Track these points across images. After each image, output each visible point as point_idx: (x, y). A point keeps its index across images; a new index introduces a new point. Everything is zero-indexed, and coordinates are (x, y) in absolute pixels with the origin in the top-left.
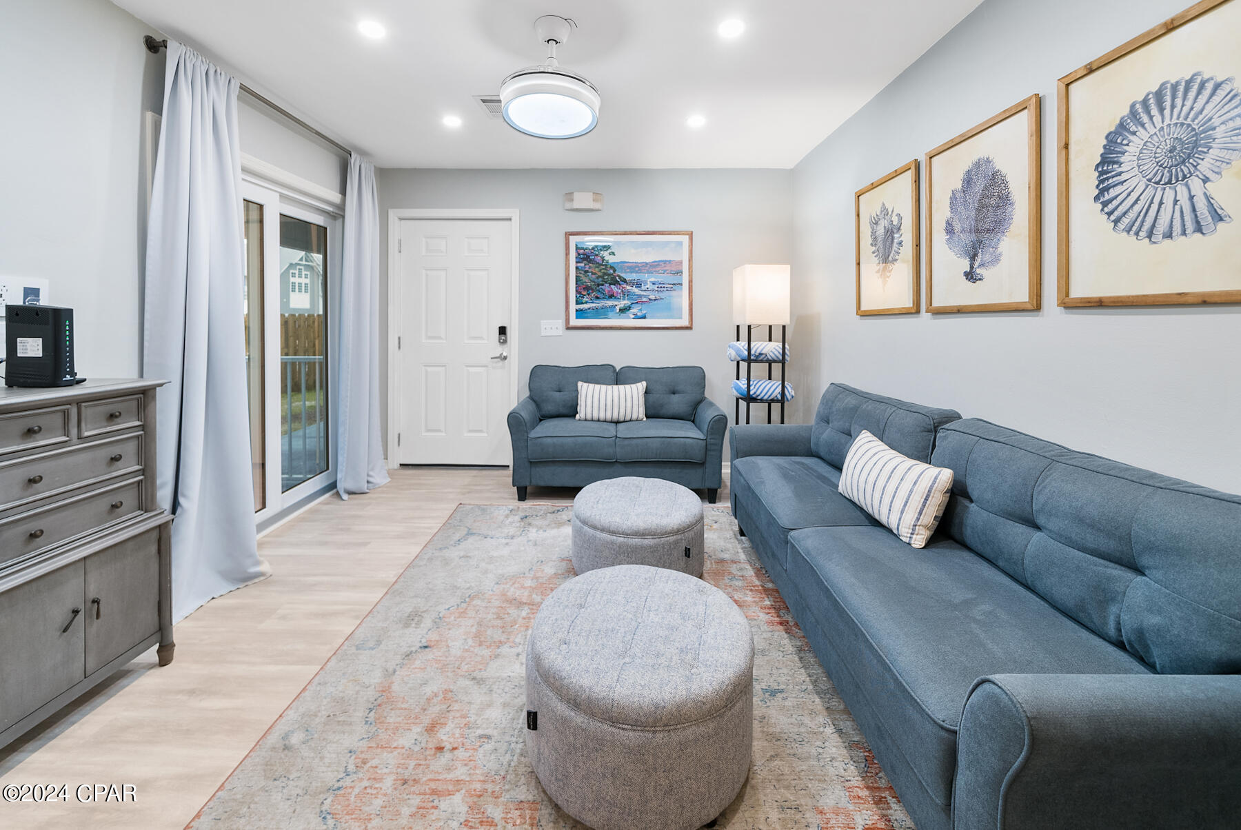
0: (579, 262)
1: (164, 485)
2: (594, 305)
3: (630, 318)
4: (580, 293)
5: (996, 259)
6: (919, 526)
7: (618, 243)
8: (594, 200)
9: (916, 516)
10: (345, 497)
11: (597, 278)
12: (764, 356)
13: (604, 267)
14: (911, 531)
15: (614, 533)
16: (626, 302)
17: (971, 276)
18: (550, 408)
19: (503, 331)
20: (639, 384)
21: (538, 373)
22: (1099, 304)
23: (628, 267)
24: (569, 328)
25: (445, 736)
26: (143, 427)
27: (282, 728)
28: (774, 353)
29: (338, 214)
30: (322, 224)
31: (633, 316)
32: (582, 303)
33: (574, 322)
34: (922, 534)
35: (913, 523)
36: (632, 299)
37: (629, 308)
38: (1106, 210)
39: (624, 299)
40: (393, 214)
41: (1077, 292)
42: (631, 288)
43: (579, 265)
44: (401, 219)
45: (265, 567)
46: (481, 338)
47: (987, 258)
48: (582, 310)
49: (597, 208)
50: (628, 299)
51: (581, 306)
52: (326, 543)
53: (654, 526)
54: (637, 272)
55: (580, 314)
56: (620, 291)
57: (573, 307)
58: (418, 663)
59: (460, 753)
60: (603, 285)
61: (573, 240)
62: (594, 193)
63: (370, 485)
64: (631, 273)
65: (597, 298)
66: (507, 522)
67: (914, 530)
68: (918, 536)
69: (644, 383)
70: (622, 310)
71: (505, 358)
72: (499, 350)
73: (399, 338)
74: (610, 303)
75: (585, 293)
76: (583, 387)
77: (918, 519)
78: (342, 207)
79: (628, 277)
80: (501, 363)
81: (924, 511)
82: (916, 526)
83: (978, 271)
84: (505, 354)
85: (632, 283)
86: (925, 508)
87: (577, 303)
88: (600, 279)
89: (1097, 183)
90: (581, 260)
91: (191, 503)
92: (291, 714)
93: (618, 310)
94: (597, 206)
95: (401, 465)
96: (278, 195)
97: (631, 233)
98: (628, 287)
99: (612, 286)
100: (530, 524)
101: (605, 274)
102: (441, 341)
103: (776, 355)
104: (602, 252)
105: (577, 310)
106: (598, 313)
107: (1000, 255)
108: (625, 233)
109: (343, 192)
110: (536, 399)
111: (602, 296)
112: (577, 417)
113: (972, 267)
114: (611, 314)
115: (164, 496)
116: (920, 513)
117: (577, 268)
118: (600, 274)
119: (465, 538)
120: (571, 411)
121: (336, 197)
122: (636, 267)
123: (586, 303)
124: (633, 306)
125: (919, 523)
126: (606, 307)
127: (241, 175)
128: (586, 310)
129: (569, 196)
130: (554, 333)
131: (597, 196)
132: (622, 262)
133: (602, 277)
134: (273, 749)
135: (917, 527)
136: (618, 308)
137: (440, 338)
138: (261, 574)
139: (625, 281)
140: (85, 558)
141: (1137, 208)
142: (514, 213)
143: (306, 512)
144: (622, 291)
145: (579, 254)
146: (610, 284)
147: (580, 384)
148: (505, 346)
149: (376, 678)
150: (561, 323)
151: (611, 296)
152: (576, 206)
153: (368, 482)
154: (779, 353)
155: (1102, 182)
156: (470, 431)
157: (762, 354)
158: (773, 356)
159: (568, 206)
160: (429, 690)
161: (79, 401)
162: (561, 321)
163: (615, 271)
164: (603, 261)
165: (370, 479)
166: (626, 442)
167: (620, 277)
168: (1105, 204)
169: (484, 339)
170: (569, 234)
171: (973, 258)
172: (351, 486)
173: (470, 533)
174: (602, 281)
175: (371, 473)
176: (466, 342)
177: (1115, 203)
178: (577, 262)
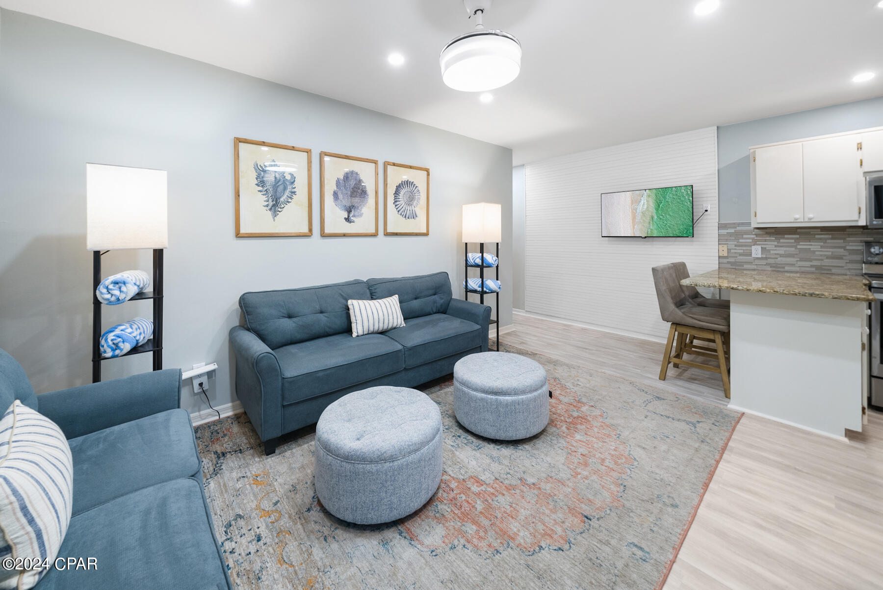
5: (361, 215)
17: (348, 220)
22: (396, 234)
38: (396, 207)
41: (389, 230)
47: (356, 214)
83: (352, 218)
89: (394, 201)
107: (363, 214)
113: (349, 216)
141: (403, 209)
155: (395, 199)
168: (396, 206)
171: (349, 212)
177: (398, 206)
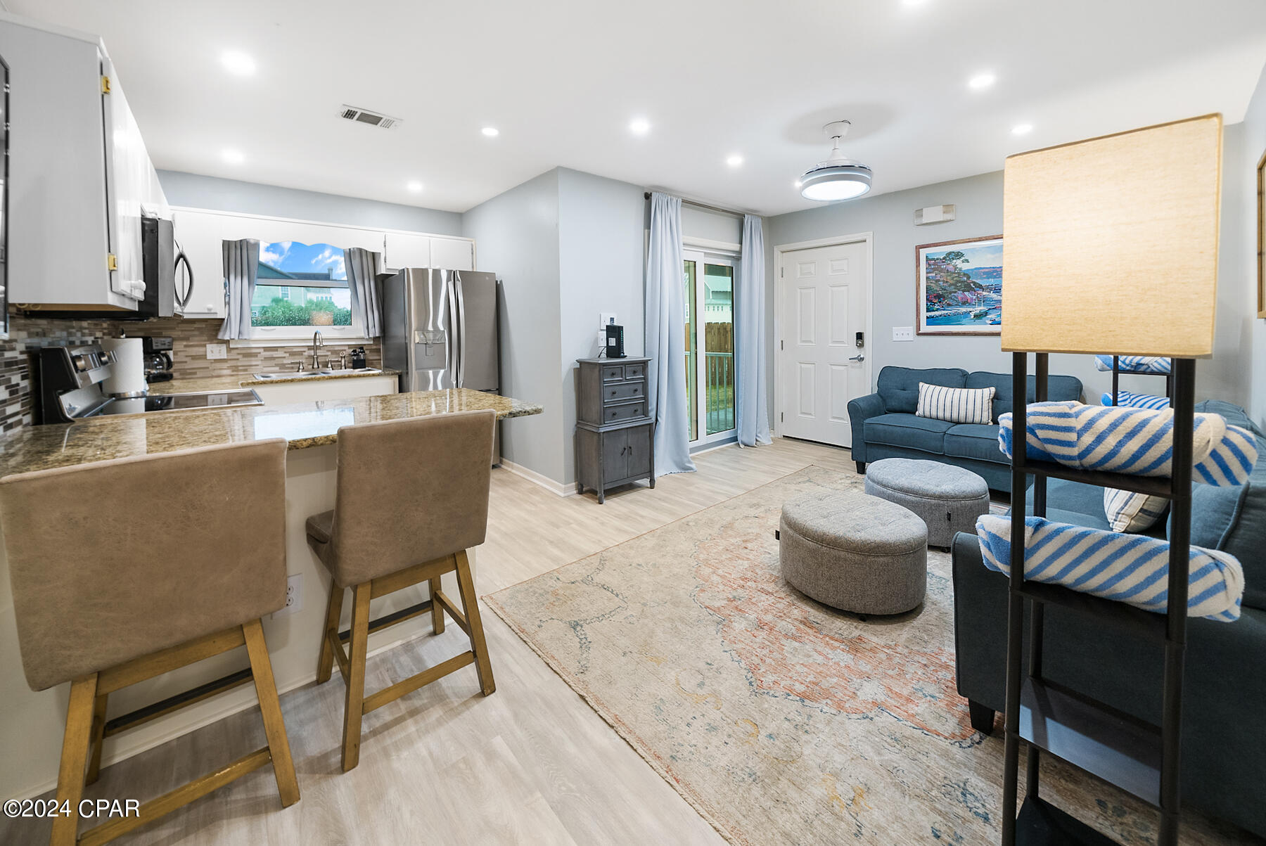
0: (930, 273)
1: (652, 410)
2: (943, 312)
3: (986, 324)
4: (931, 301)
6: (1123, 514)
7: (973, 250)
8: (944, 212)
9: (1122, 505)
10: (742, 446)
11: (950, 286)
12: (1145, 367)
13: (956, 275)
14: (1114, 518)
15: (885, 486)
16: (982, 308)
18: (893, 404)
19: (860, 336)
20: (986, 391)
21: (887, 372)
23: (984, 273)
24: (919, 334)
25: (749, 545)
26: (644, 379)
27: (688, 519)
28: (1160, 364)
29: (738, 257)
30: (730, 265)
31: (991, 322)
32: (934, 311)
33: (925, 328)
34: (1124, 522)
35: (1117, 510)
36: (988, 305)
37: (986, 314)
39: (980, 305)
40: (777, 250)
42: (988, 293)
43: (929, 275)
44: (783, 252)
45: (693, 466)
46: (842, 342)
48: (933, 317)
49: (949, 219)
50: (984, 305)
51: (932, 314)
52: (723, 465)
53: (917, 487)
54: (995, 277)
55: (931, 320)
56: (974, 297)
57: (924, 314)
58: (750, 521)
59: (754, 553)
60: (955, 292)
61: (923, 252)
62: (944, 206)
63: (758, 443)
64: (989, 278)
65: (949, 305)
66: (840, 481)
67: (1117, 517)
68: (1121, 523)
69: (993, 389)
70: (978, 316)
71: (862, 359)
72: (856, 352)
73: (782, 341)
74: (963, 310)
75: (936, 301)
76: (923, 387)
77: (1122, 508)
78: (740, 252)
79: (984, 283)
80: (858, 364)
81: (1129, 503)
82: (1119, 513)
84: (862, 356)
85: (989, 288)
86: (1132, 501)
87: (928, 310)
88: (953, 287)
90: (931, 271)
91: (662, 420)
92: (692, 517)
93: (973, 317)
94: (948, 217)
95: (784, 436)
96: (703, 254)
97: (987, 239)
98: (984, 293)
99: (966, 293)
100: (856, 487)
101: (958, 282)
102: (811, 344)
103: (1163, 366)
104: (955, 261)
105: (927, 317)
106: (947, 320)
108: (980, 240)
109: (741, 243)
110: (882, 394)
111: (955, 303)
112: (917, 413)
114: (964, 321)
115: (652, 414)
116: (1126, 504)
117: (927, 278)
118: (952, 282)
119: (804, 482)
120: (911, 408)
121: (736, 247)
122: (994, 272)
123: (937, 310)
124: (990, 311)
125: (1122, 512)
126: (959, 314)
127: (682, 247)
128: (937, 317)
129: (919, 213)
130: (905, 338)
131: (948, 208)
132: (976, 269)
133: (955, 285)
134: (683, 523)
135: (1120, 515)
136: (972, 315)
137: (810, 342)
138: (692, 469)
139: (980, 287)
140: (627, 428)
142: (868, 235)
143: (719, 449)
144: (978, 297)
145: (930, 265)
146: (964, 291)
147: (921, 384)
148: (862, 349)
149: (729, 519)
150: (912, 329)
151: (965, 303)
152: (925, 221)
153: (757, 440)
154: (1168, 363)
156: (834, 418)
157: (1143, 365)
158: (1159, 367)
159: (918, 221)
160: (750, 531)
161: (625, 364)
162: (912, 327)
163: (969, 277)
164: (955, 269)
165: (758, 439)
166: (954, 438)
167: (975, 283)
169: (845, 343)
170: (918, 248)
172: (746, 440)
173: (809, 481)
174: (955, 289)
175: (759, 435)
176: (831, 345)
178: (927, 273)
